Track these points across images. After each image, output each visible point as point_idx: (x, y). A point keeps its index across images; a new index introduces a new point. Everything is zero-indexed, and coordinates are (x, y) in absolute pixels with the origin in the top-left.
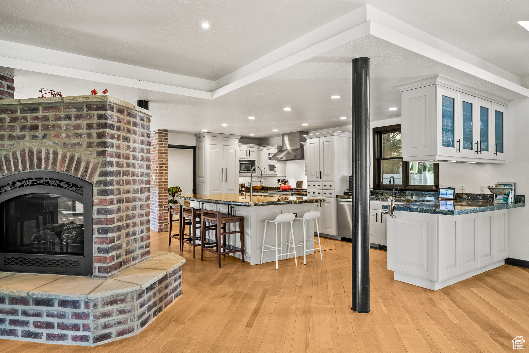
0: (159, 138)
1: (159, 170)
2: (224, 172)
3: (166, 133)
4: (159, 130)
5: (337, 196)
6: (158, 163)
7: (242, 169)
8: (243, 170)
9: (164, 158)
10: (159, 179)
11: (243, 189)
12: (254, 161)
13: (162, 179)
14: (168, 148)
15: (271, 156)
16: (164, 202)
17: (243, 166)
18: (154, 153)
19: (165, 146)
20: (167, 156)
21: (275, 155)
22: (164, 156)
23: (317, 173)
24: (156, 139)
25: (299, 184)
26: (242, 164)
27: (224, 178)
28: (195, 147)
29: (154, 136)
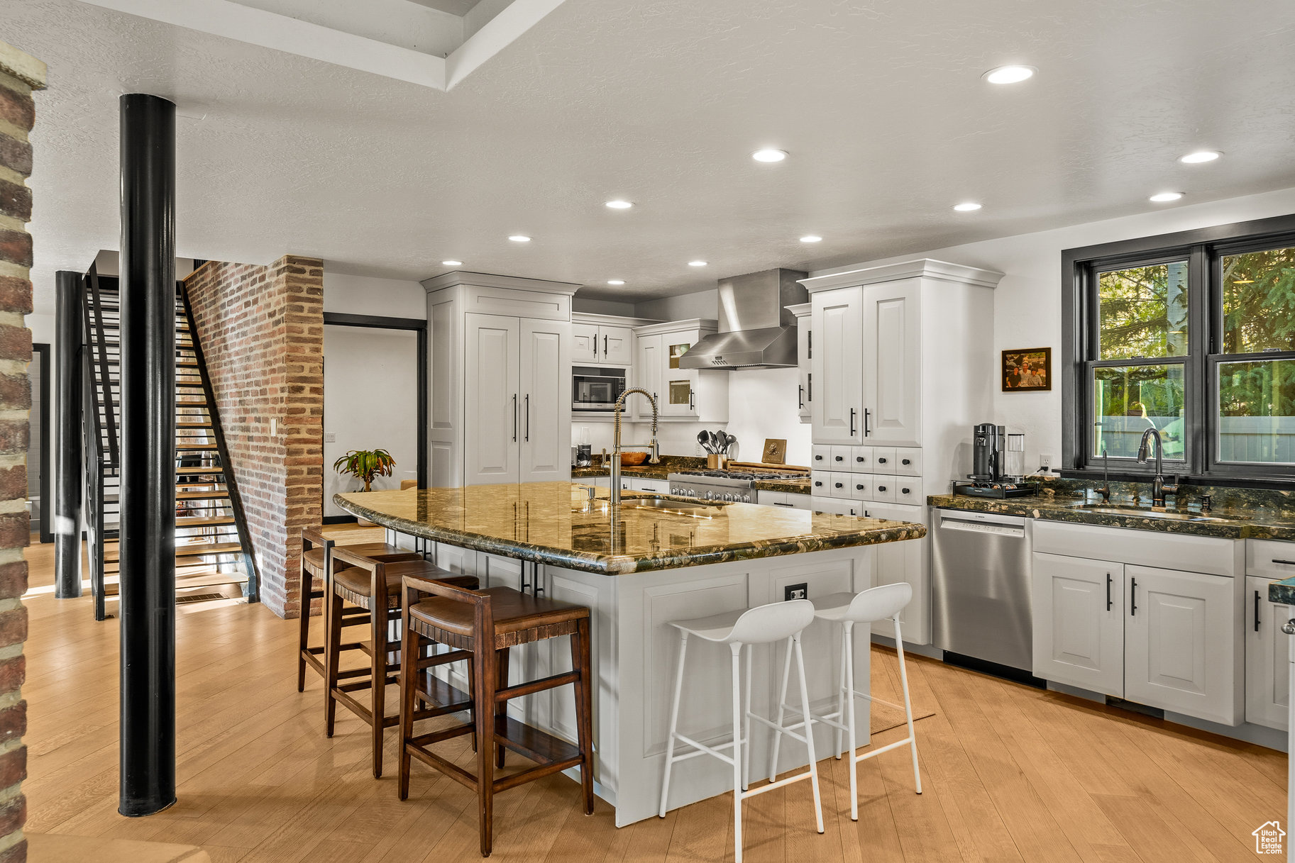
0: (289, 289)
1: (290, 400)
2: (521, 407)
3: (317, 271)
4: (290, 259)
5: (930, 500)
6: (285, 374)
7: (581, 398)
8: (584, 402)
9: (307, 359)
10: (289, 432)
11: (585, 463)
12: (622, 372)
13: (298, 433)
14: (321, 325)
15: (679, 354)
16: (308, 513)
17: (585, 388)
18: (276, 342)
19: (310, 315)
20: (318, 350)
21: (691, 351)
22: (307, 351)
23: (852, 413)
24: (280, 292)
25: (775, 449)
26: (582, 379)
27: (521, 428)
28: (425, 323)
29: (276, 282)
